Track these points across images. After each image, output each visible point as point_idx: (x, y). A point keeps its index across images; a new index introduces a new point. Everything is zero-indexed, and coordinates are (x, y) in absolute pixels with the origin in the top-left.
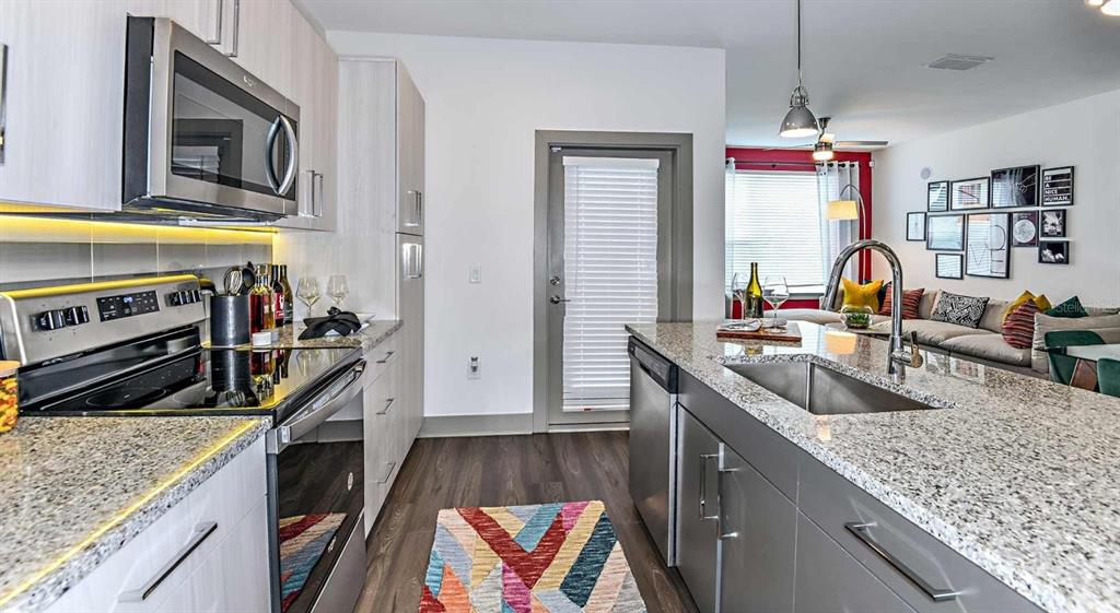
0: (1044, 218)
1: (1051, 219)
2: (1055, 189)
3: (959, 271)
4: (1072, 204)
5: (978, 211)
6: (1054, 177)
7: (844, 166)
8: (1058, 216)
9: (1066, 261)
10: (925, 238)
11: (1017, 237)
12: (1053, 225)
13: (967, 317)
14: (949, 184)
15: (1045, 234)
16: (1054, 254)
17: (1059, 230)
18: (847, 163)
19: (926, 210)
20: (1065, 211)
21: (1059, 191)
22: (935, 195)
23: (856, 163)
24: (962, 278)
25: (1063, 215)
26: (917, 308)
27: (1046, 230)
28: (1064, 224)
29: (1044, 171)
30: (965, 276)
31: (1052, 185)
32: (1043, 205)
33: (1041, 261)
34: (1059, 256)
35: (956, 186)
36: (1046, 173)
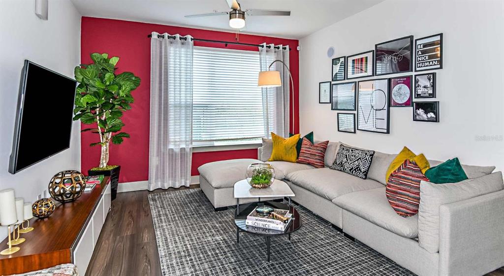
0: (416, 82)
1: (424, 82)
2: (427, 56)
3: (353, 127)
4: (441, 68)
5: (365, 79)
6: (425, 46)
7: (278, 48)
8: (429, 79)
9: (436, 120)
10: (331, 102)
11: (396, 99)
12: (425, 87)
13: (358, 169)
14: (346, 58)
15: (419, 96)
16: (426, 113)
17: (431, 92)
18: (281, 46)
19: (331, 80)
20: (434, 75)
21: (430, 57)
22: (337, 68)
23: (287, 47)
24: (355, 132)
25: (433, 77)
26: (323, 157)
27: (419, 92)
28: (434, 86)
29: (416, 40)
30: (357, 131)
31: (423, 52)
32: (416, 71)
33: (415, 120)
34: (431, 115)
35: (350, 60)
36: (419, 42)
